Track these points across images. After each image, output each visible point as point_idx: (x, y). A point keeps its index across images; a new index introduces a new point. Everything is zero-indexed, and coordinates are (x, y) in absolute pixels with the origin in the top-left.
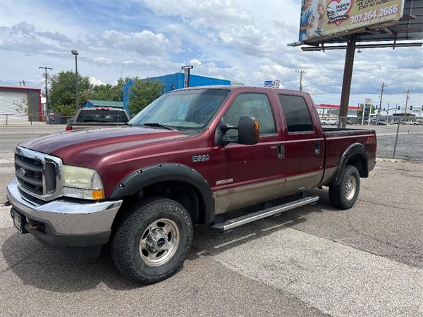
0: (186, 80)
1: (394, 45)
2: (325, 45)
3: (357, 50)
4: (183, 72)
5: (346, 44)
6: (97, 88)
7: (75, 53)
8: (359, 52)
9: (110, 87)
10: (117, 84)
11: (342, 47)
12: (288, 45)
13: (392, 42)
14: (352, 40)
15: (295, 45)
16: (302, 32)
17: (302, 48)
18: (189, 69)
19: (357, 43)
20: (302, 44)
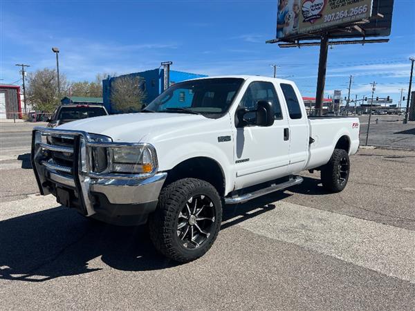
0: (166, 76)
1: (363, 42)
2: (300, 42)
4: (162, 67)
7: (56, 51)
8: (331, 48)
11: (316, 44)
12: (267, 42)
13: (362, 39)
14: (326, 36)
15: (272, 42)
16: (279, 30)
17: (279, 45)
18: (168, 65)
20: (279, 41)
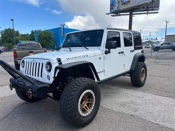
0: (62, 30)
1: (148, 13)
2: (121, 14)
3: (133, 15)
4: (61, 27)
5: (129, 13)
6: (22, 35)
7: (12, 20)
8: (134, 16)
9: (28, 35)
10: (31, 33)
11: (127, 15)
12: (106, 14)
13: (147, 12)
14: (131, 11)
15: (108, 14)
16: (111, 9)
18: (63, 26)
19: (133, 13)
20: (111, 14)
